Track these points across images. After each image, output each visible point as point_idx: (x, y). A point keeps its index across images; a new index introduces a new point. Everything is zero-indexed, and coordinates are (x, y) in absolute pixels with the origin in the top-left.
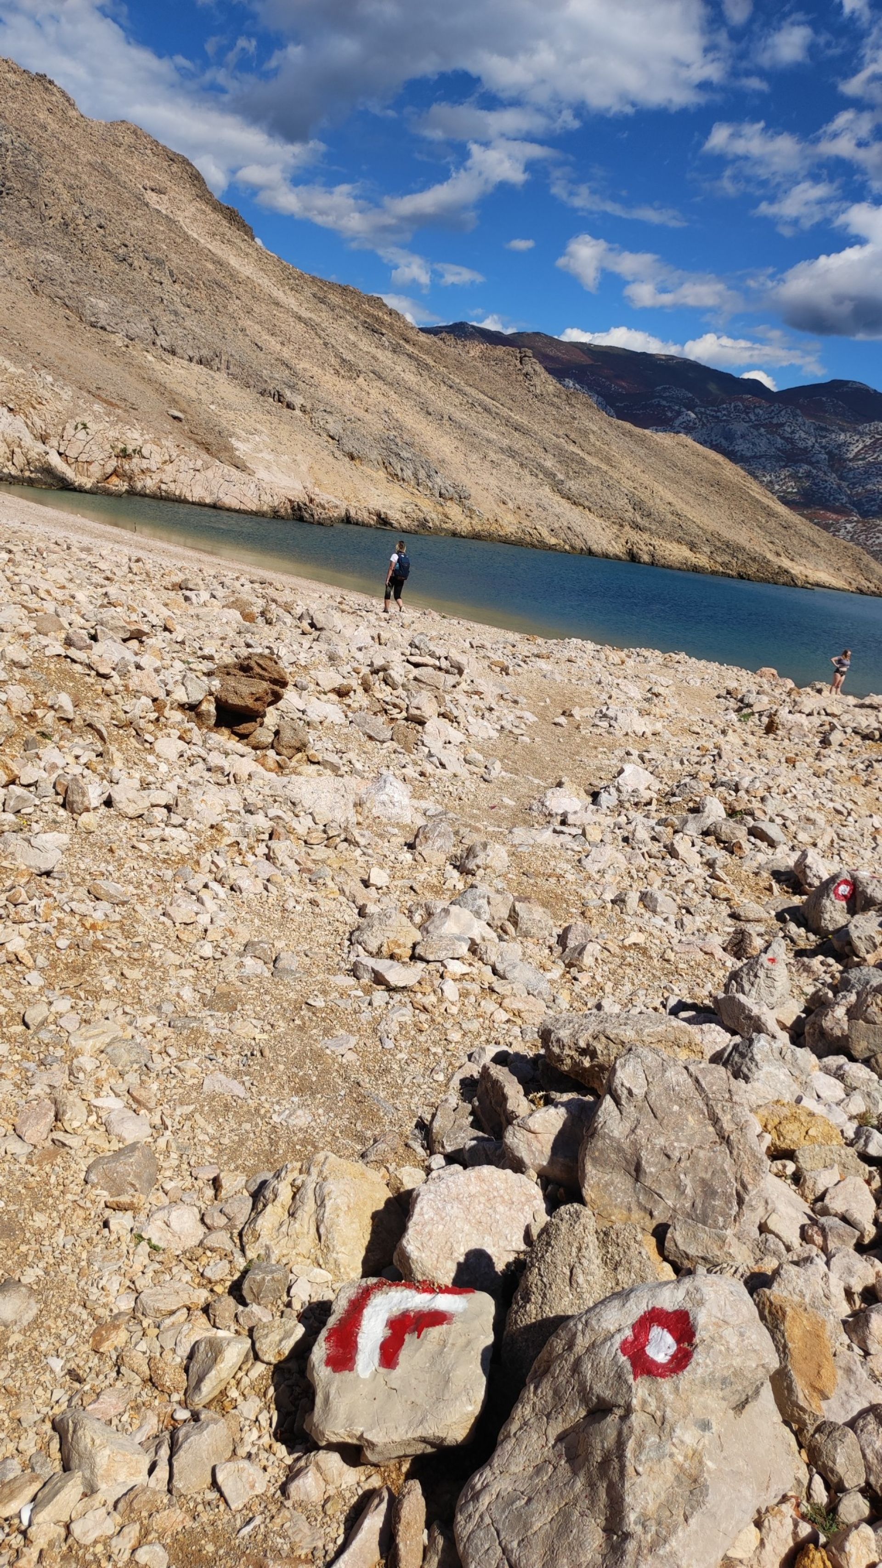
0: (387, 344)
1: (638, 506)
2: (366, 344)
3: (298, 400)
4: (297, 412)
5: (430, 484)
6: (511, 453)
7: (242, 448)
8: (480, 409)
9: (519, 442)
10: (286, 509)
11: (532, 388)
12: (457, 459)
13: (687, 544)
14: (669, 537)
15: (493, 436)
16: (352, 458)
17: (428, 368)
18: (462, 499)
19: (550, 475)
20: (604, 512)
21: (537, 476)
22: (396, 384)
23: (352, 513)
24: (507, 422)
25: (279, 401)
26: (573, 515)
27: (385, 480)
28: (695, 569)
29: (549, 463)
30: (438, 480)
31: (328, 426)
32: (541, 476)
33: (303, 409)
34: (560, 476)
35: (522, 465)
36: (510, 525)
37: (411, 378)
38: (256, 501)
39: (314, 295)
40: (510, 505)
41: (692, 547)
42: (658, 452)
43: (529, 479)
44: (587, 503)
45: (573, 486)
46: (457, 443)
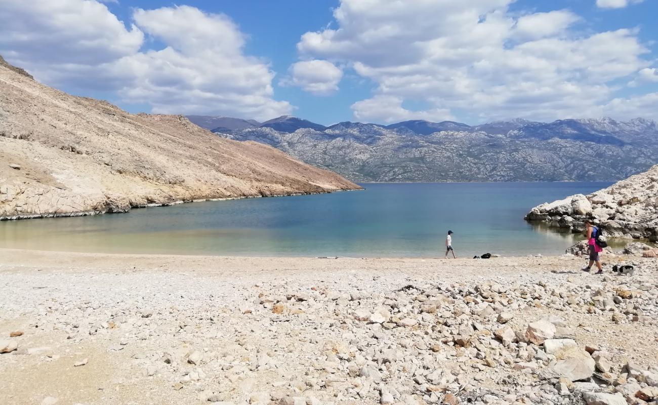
0: (117, 119)
1: (254, 171)
2: (107, 120)
3: (83, 149)
4: (84, 155)
5: (163, 178)
6: (192, 158)
7: (60, 178)
8: (170, 141)
9: (194, 153)
10: (102, 206)
11: (188, 130)
12: (170, 164)
13: (280, 183)
14: (271, 182)
15: (181, 152)
16: (120, 172)
17: (141, 127)
18: (181, 182)
19: (213, 165)
20: (242, 177)
21: (207, 166)
22: (128, 136)
23: (133, 201)
24: (185, 145)
25: (72, 151)
26: (230, 181)
27: (141, 181)
28: (289, 194)
29: (210, 160)
30: (167, 176)
31: (104, 159)
32: (209, 166)
33: (87, 153)
34: (217, 165)
35: (199, 162)
36: (206, 190)
37: (134, 132)
38: (83, 205)
39: (75, 102)
40: (203, 181)
41: (283, 184)
42: (247, 149)
43: (205, 168)
44: (233, 174)
45: (224, 167)
46: (167, 158)
